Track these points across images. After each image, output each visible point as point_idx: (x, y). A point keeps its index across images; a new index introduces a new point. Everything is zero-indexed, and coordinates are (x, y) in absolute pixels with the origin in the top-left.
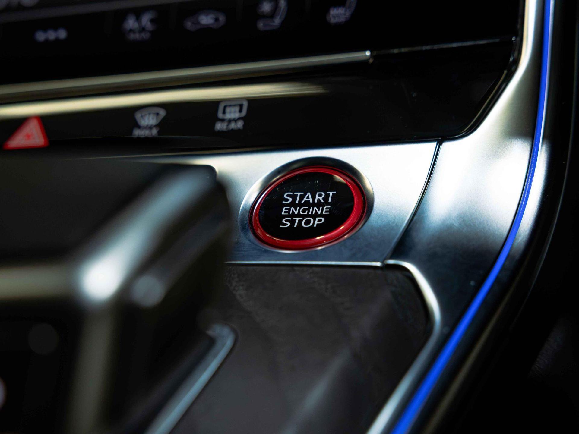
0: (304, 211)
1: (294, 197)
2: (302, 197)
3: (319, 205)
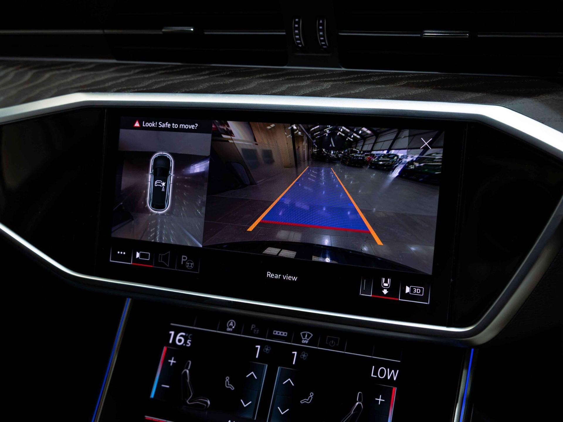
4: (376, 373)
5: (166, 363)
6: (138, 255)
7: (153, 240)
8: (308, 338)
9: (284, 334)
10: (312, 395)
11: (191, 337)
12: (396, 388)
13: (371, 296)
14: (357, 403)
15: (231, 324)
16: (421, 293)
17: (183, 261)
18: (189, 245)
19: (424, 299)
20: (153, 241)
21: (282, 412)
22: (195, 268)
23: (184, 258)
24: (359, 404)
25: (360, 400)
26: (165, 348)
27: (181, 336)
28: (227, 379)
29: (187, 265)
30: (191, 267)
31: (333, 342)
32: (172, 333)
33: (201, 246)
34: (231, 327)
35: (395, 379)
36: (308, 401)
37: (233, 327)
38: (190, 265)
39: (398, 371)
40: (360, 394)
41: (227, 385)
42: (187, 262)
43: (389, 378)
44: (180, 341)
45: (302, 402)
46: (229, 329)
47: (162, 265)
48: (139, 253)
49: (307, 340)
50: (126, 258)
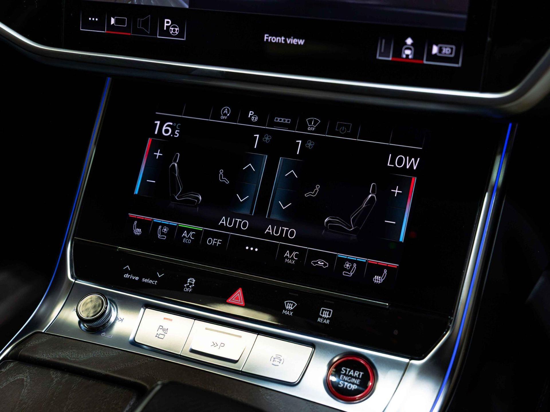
0: (349, 379)
1: (346, 370)
2: (349, 371)
3: (355, 378)
4: (393, 162)
5: (151, 156)
6: (113, 21)
7: (130, 1)
8: (315, 124)
9: (287, 121)
10: (318, 187)
11: (179, 126)
12: (416, 178)
13: (390, 59)
14: (370, 196)
15: (226, 111)
16: (451, 53)
17: (167, 26)
18: (173, 5)
19: (455, 60)
20: (130, 3)
21: (284, 207)
22: (180, 35)
23: (168, 22)
24: (371, 196)
25: (373, 192)
26: (150, 140)
27: (168, 126)
28: (221, 172)
29: (171, 31)
30: (176, 33)
31: (344, 129)
32: (158, 123)
33: (187, 6)
34: (225, 115)
35: (415, 168)
36: (314, 194)
37: (228, 115)
38: (174, 30)
39: (419, 159)
40: (373, 185)
41: (222, 179)
42: (171, 27)
43: (408, 167)
44: (167, 131)
45: (306, 195)
46: (223, 117)
47: (142, 32)
48: (114, 18)
49: (314, 127)
50: (99, 25)
